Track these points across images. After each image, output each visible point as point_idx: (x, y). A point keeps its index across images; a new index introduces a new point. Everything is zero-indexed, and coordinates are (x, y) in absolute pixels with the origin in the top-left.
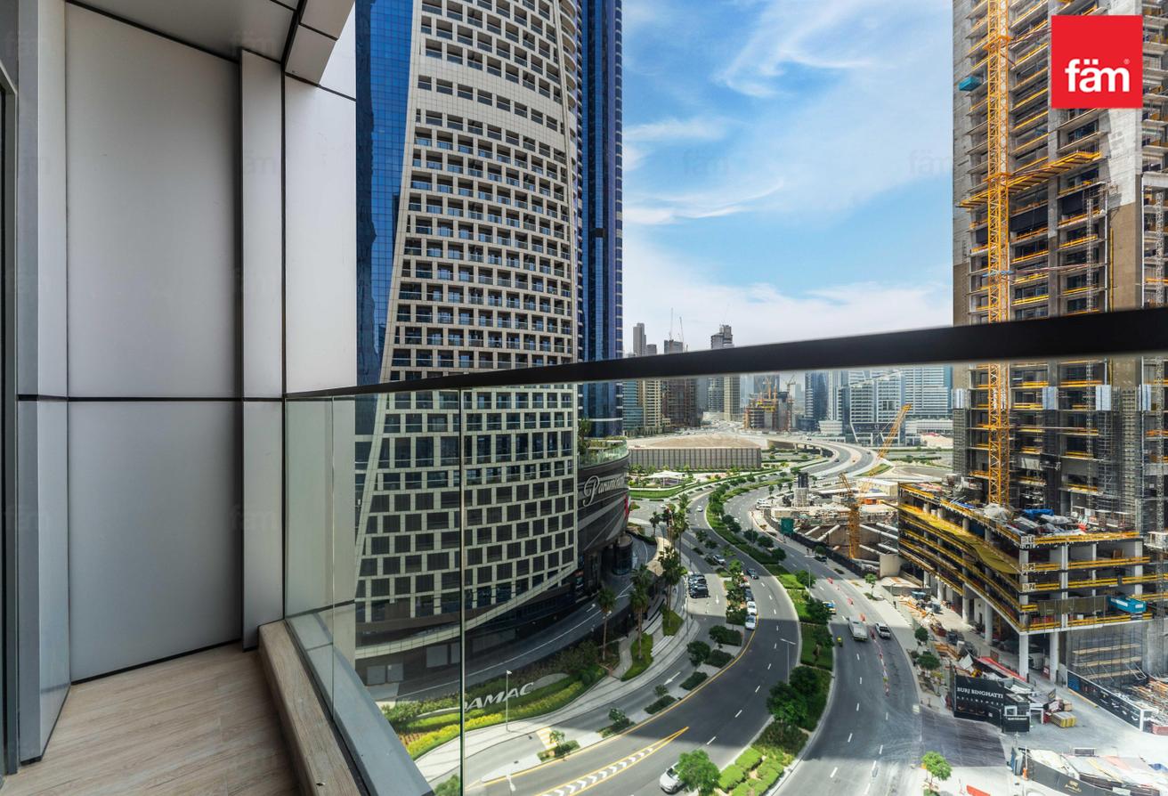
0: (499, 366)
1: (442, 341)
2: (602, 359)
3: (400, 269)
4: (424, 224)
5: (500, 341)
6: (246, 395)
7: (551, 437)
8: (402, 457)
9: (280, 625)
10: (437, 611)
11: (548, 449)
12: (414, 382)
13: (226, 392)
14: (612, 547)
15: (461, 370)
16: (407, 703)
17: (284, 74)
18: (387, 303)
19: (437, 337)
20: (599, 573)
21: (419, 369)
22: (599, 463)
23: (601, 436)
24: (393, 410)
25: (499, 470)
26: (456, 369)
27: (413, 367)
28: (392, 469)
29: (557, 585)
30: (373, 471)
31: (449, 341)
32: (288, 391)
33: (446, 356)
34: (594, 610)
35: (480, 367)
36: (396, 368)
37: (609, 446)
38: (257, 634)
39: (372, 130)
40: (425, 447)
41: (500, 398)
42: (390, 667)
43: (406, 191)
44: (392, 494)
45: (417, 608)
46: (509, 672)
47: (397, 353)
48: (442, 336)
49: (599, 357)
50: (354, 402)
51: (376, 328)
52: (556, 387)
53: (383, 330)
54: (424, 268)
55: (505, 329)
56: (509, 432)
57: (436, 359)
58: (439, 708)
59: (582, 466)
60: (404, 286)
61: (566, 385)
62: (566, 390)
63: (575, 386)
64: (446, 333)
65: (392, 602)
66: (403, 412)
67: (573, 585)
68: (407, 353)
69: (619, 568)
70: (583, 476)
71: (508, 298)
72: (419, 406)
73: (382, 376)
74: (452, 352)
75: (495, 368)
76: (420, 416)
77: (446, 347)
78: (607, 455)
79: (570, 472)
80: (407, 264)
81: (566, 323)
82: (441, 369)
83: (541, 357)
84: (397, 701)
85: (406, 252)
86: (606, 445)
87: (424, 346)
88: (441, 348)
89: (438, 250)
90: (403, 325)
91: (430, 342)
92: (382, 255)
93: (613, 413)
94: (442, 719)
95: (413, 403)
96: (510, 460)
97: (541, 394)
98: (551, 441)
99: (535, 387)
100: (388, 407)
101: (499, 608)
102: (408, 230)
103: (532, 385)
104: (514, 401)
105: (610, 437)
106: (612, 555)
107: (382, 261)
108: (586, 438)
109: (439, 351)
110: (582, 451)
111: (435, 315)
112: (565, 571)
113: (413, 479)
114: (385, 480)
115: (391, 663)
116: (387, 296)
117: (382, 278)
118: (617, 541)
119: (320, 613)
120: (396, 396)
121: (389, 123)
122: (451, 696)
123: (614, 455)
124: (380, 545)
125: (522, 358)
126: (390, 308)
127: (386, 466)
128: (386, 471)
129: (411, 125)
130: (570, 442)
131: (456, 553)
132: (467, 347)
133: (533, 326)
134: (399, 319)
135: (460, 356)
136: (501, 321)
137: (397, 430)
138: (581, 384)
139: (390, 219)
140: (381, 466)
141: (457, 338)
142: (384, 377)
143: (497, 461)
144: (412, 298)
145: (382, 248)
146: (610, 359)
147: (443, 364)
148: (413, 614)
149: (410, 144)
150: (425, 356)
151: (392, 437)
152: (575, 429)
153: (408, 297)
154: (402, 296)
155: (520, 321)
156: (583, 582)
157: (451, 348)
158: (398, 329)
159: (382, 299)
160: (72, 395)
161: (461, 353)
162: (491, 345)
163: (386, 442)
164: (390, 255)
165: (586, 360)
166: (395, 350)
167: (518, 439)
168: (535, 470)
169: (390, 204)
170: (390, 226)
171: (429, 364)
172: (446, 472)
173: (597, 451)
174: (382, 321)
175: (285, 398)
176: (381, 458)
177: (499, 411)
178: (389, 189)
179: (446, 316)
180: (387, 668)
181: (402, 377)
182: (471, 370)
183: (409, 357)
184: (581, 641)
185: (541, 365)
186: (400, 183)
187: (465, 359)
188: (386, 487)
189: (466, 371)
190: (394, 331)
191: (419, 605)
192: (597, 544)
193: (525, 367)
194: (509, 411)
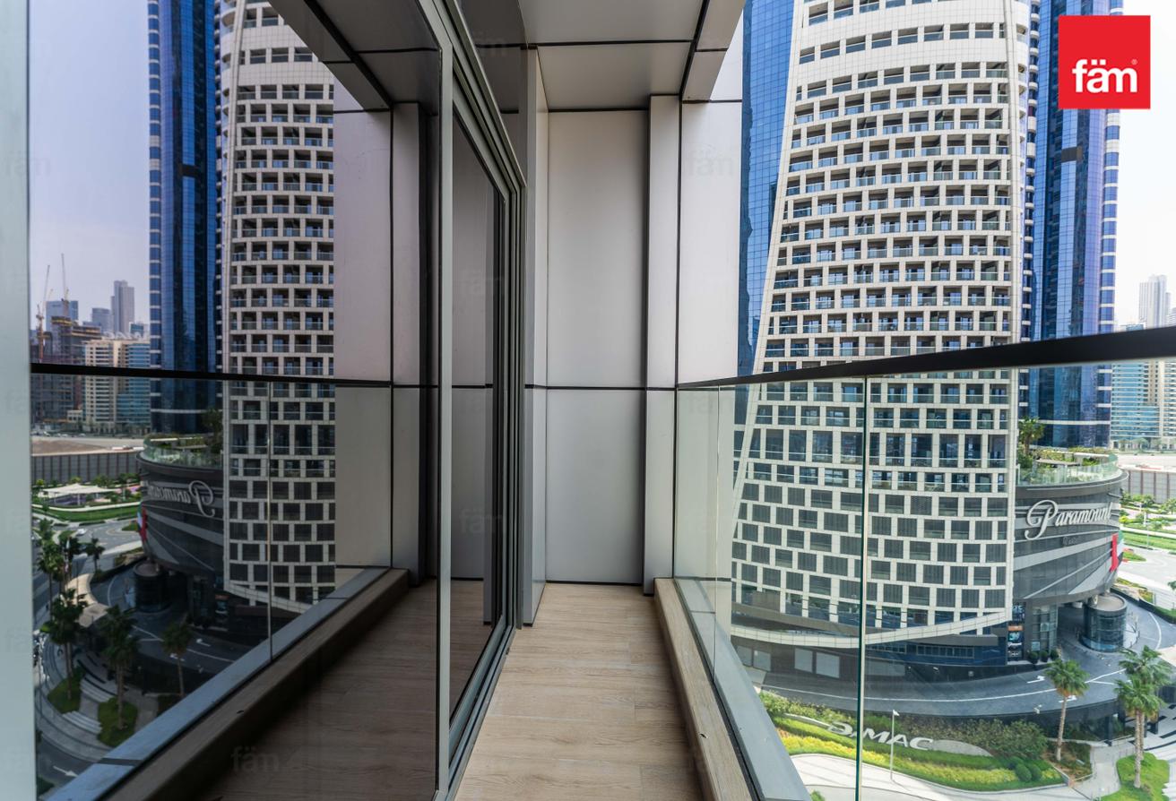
0: (893, 352)
1: (820, 328)
2: (1068, 334)
3: (776, 258)
4: (802, 207)
5: (894, 323)
6: (649, 385)
7: (971, 441)
8: (774, 449)
9: (670, 582)
10: (805, 614)
11: (966, 456)
12: (788, 373)
13: (635, 382)
14: (1080, 606)
15: (842, 359)
16: (775, 696)
17: (681, 101)
18: (761, 295)
19: (815, 324)
20: (1052, 636)
21: (793, 359)
22: (1057, 482)
23: (1062, 445)
24: (765, 402)
25: (889, 474)
26: (837, 357)
27: (788, 358)
28: (763, 460)
29: (974, 632)
30: (746, 460)
31: (829, 327)
32: (679, 382)
33: (825, 345)
34: (1039, 686)
35: (867, 354)
36: (769, 359)
37: (1080, 461)
38: (653, 584)
39: (751, 127)
40: (798, 440)
41: (892, 390)
42: (756, 653)
43: (784, 177)
44: (762, 484)
45: (787, 605)
46: (895, 713)
47: (771, 344)
48: (820, 323)
49: (1063, 331)
50: (734, 392)
51: (751, 321)
52: (981, 376)
53: (757, 322)
54: (802, 253)
55: (902, 308)
56: (903, 431)
57: (812, 347)
58: (804, 714)
59: (1025, 484)
60: (779, 276)
61: (998, 372)
62: (998, 380)
63: (1015, 373)
64: (825, 319)
65: (760, 590)
66: (776, 404)
67: (1002, 640)
68: (781, 343)
69: (1095, 639)
70: (1026, 497)
71: (907, 270)
72: (793, 398)
73: (755, 367)
74: (832, 339)
75: (888, 354)
76: (793, 408)
77: (825, 334)
78: (1074, 473)
79: (1001, 489)
80: (783, 253)
81: (1001, 293)
82: (818, 359)
83: (957, 339)
84: (762, 688)
85: (783, 240)
86: (1074, 458)
87: (800, 334)
88: (819, 335)
89: (819, 231)
90: (777, 315)
91: (806, 330)
92: (758, 248)
93: (1090, 413)
94: (807, 727)
95: (787, 394)
96: (902, 464)
97: (956, 386)
98: (970, 447)
99: (945, 377)
100: (760, 399)
101: (885, 634)
102: (785, 216)
103: (940, 373)
104: (910, 393)
105: (1079, 448)
106: (1081, 617)
107: (758, 254)
108: (1031, 447)
109: (816, 339)
110: (1024, 463)
111: (813, 301)
112: (990, 617)
113: (785, 473)
114: (755, 470)
115: (758, 650)
116: (761, 288)
117: (757, 270)
118: (1090, 600)
119: (702, 582)
120: (768, 386)
121: (767, 114)
122: (815, 707)
123: (1089, 474)
124: (750, 532)
125: (928, 341)
126: (764, 300)
127: (757, 456)
128: (757, 461)
129: (791, 105)
130: (1004, 448)
131: (857, 561)
132: (850, 333)
133: (945, 300)
134: (773, 309)
135: (841, 343)
136: (897, 298)
137: (769, 421)
138: (1025, 371)
139: (766, 210)
140: (752, 455)
141: (839, 324)
142: (758, 369)
143: (887, 464)
144: (788, 287)
145: (758, 240)
146: (1084, 334)
147: (820, 354)
148: (783, 609)
149: (789, 124)
150: (800, 345)
151: (764, 428)
152: (1013, 433)
153: (784, 286)
154: (777, 286)
155: (925, 295)
156: (1022, 639)
157: (830, 335)
158: (772, 319)
159: (757, 292)
160: (550, 385)
161: (843, 340)
162: (882, 329)
163: (757, 433)
164: (765, 247)
165: (1037, 337)
166: (769, 341)
167: (916, 440)
168: (943, 480)
169: (767, 195)
170: (766, 217)
171: (805, 354)
172: (817, 469)
173: (1055, 466)
174: (756, 313)
175: (677, 388)
176: (752, 448)
177: (891, 405)
178: (766, 181)
179: (826, 301)
180: (753, 653)
181: (776, 369)
182: (855, 358)
183: (783, 347)
184: (1017, 717)
185: (956, 348)
186: (777, 170)
187: (848, 346)
188: (756, 477)
189: (849, 359)
190: (768, 322)
191: (789, 601)
192: (1052, 594)
193: (932, 352)
194: (903, 405)
